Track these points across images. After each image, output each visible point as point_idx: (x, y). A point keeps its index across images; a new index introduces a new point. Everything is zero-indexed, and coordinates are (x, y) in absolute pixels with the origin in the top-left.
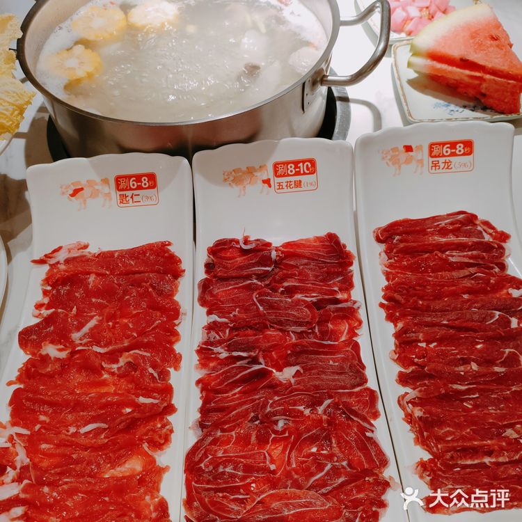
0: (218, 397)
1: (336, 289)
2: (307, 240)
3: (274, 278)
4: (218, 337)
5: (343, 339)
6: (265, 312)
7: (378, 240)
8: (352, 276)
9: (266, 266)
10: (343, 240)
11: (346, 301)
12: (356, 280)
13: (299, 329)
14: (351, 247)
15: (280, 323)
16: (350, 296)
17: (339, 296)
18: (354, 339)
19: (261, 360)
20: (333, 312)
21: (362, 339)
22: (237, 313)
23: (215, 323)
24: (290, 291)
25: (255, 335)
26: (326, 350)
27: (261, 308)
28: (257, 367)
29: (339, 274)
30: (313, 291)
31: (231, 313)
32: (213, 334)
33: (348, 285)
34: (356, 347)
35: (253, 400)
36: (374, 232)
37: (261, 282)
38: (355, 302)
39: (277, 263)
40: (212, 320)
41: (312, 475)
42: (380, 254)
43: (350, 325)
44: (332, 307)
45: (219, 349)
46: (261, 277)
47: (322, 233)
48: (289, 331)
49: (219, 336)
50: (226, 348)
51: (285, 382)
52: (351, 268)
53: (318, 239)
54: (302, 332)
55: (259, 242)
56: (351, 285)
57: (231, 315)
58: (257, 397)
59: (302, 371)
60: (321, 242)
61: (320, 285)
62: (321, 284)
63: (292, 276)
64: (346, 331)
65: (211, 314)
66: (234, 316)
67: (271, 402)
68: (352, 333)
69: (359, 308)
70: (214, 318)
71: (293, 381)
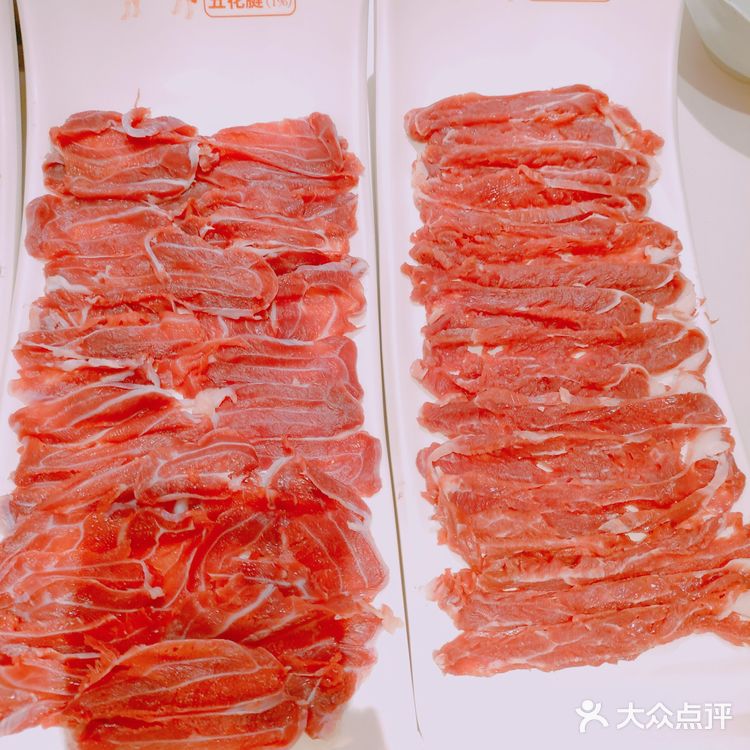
0: (59, 449)
1: (320, 232)
2: (271, 126)
3: (193, 204)
4: (65, 325)
5: (325, 334)
6: (168, 275)
7: (415, 135)
8: (354, 207)
9: (177, 176)
10: (341, 132)
11: (338, 258)
12: (363, 216)
13: (237, 313)
14: (356, 148)
15: (196, 298)
16: (346, 249)
17: (326, 248)
18: (347, 335)
19: (152, 375)
20: (308, 281)
21: (363, 339)
22: (106, 275)
23: (61, 294)
24: (225, 233)
25: (144, 322)
26: (286, 357)
27: (159, 267)
28: (140, 391)
29: (328, 200)
30: (272, 233)
31: (95, 274)
32: (54, 316)
33: (344, 226)
34: (349, 351)
35: (129, 459)
36: (407, 118)
37: (167, 210)
38: (354, 262)
39: (201, 174)
40: (53, 288)
41: (233, 608)
42: (414, 165)
43: (340, 306)
44: (309, 270)
45: (66, 351)
46: (166, 197)
47: (301, 112)
48: (216, 316)
49: (68, 321)
50: (80, 349)
51: (197, 421)
52: (354, 191)
53: (291, 125)
54: (242, 320)
55: (164, 123)
56: (352, 225)
57: (95, 279)
58: (137, 451)
59: (235, 399)
60: (299, 132)
61: (286, 224)
62: (291, 220)
63: (230, 202)
64: (332, 321)
65: (53, 273)
66: (103, 281)
67: (162, 462)
68: (344, 325)
69: (361, 273)
70: (61, 282)
71: (215, 418)
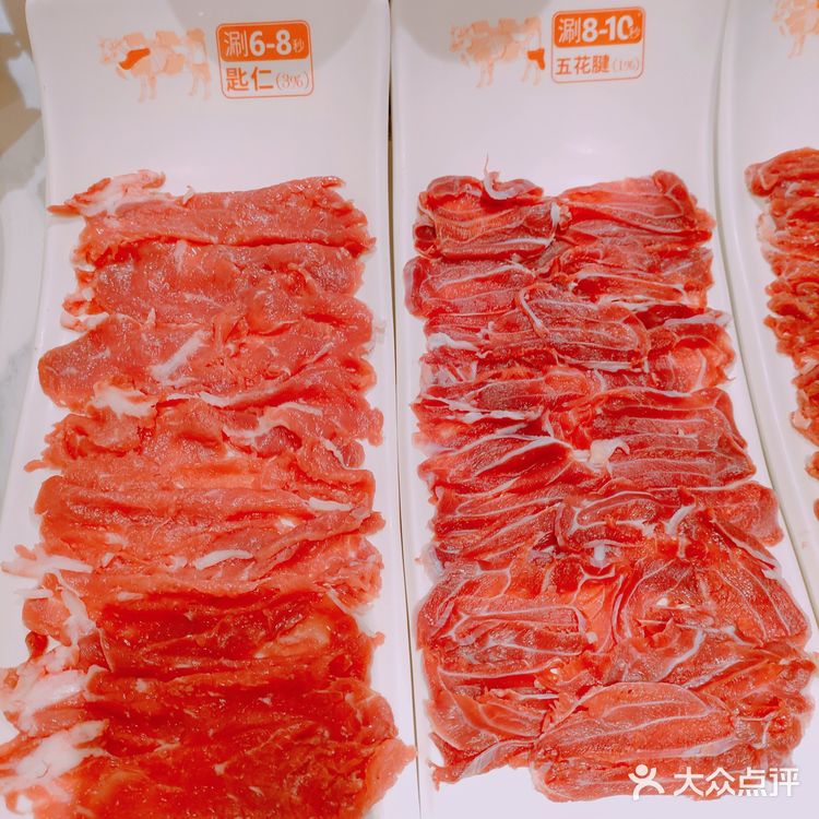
0: (467, 499)
1: (679, 286)
2: (613, 185)
3: (557, 262)
4: (454, 381)
5: (698, 386)
6: (547, 330)
7: (758, 190)
8: (710, 261)
9: (538, 235)
10: (691, 190)
11: (701, 311)
12: (716, 269)
13: (615, 366)
14: (704, 202)
15: (575, 352)
16: (704, 302)
17: (687, 300)
18: (719, 386)
19: (547, 427)
20: (679, 333)
21: (734, 388)
22: (489, 331)
23: (443, 350)
24: (590, 289)
25: (531, 376)
26: (669, 408)
27: (539, 323)
28: (539, 442)
29: (683, 255)
30: (637, 287)
31: (478, 330)
32: (444, 372)
33: (700, 280)
34: (724, 402)
35: (539, 508)
36: (748, 173)
37: (530, 269)
38: (718, 315)
39: (560, 232)
40: (439, 344)
41: (670, 653)
42: (760, 219)
43: (709, 359)
44: (673, 323)
45: (461, 405)
46: (529, 257)
47: (646, 171)
48: (592, 370)
49: (456, 376)
50: (474, 402)
51: (598, 471)
52: (706, 245)
53: (636, 184)
54: (621, 372)
55: (520, 186)
56: (707, 280)
57: (479, 335)
58: (546, 500)
59: (628, 451)
60: (642, 189)
61: (647, 279)
62: (651, 275)
63: (593, 257)
64: (703, 371)
65: (436, 331)
66: (487, 337)
67: (578, 511)
68: (717, 374)
69: (725, 325)
70: (442, 339)
71: (610, 468)
